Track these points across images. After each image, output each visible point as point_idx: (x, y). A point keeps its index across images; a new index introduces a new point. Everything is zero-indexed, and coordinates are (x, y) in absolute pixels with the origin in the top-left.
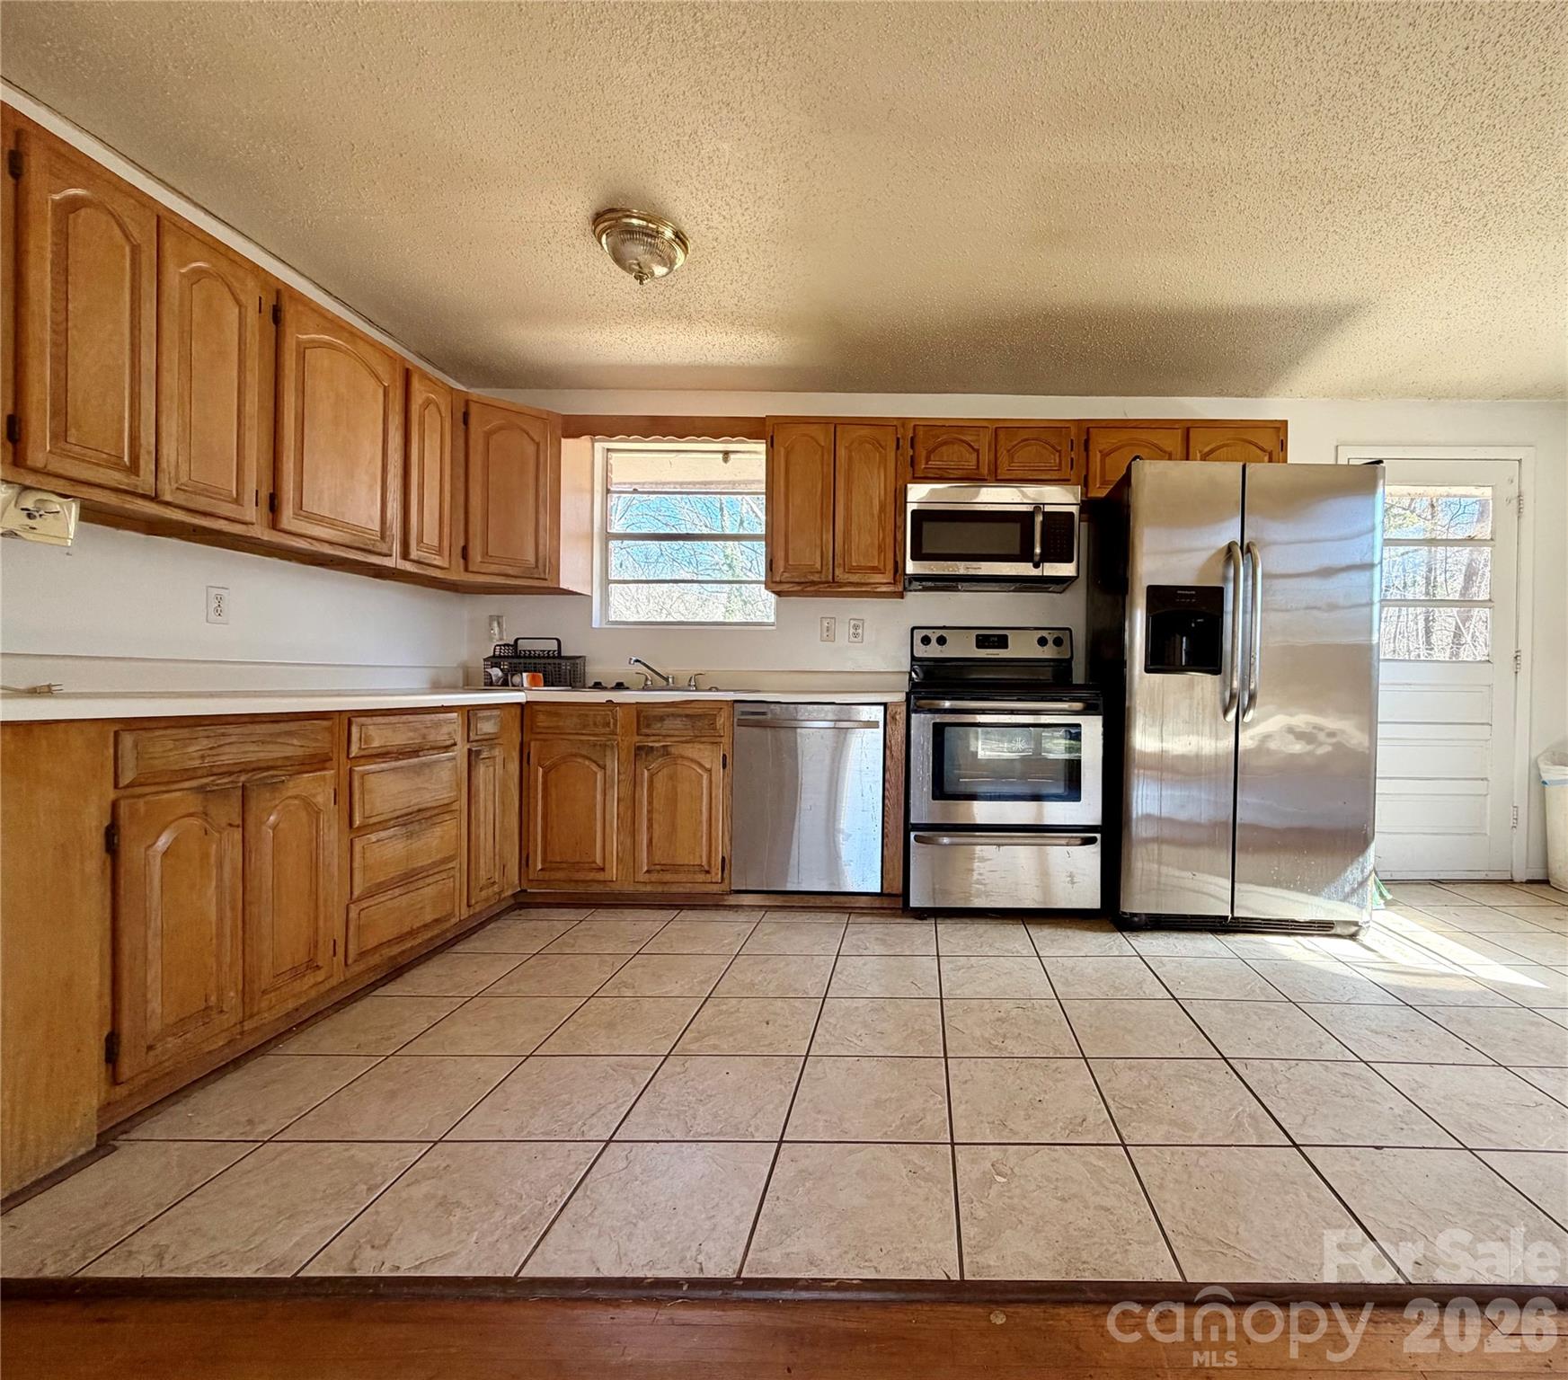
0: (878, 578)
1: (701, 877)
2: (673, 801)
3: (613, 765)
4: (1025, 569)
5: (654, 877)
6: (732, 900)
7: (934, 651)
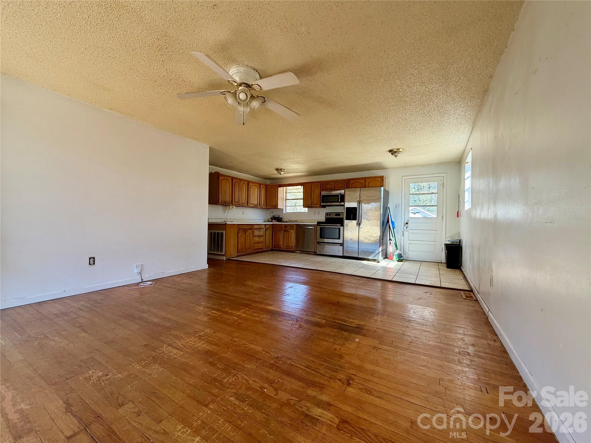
0: (318, 206)
1: (292, 248)
2: (288, 237)
3: (282, 232)
4: (338, 204)
5: (286, 247)
6: (296, 252)
7: (329, 217)
